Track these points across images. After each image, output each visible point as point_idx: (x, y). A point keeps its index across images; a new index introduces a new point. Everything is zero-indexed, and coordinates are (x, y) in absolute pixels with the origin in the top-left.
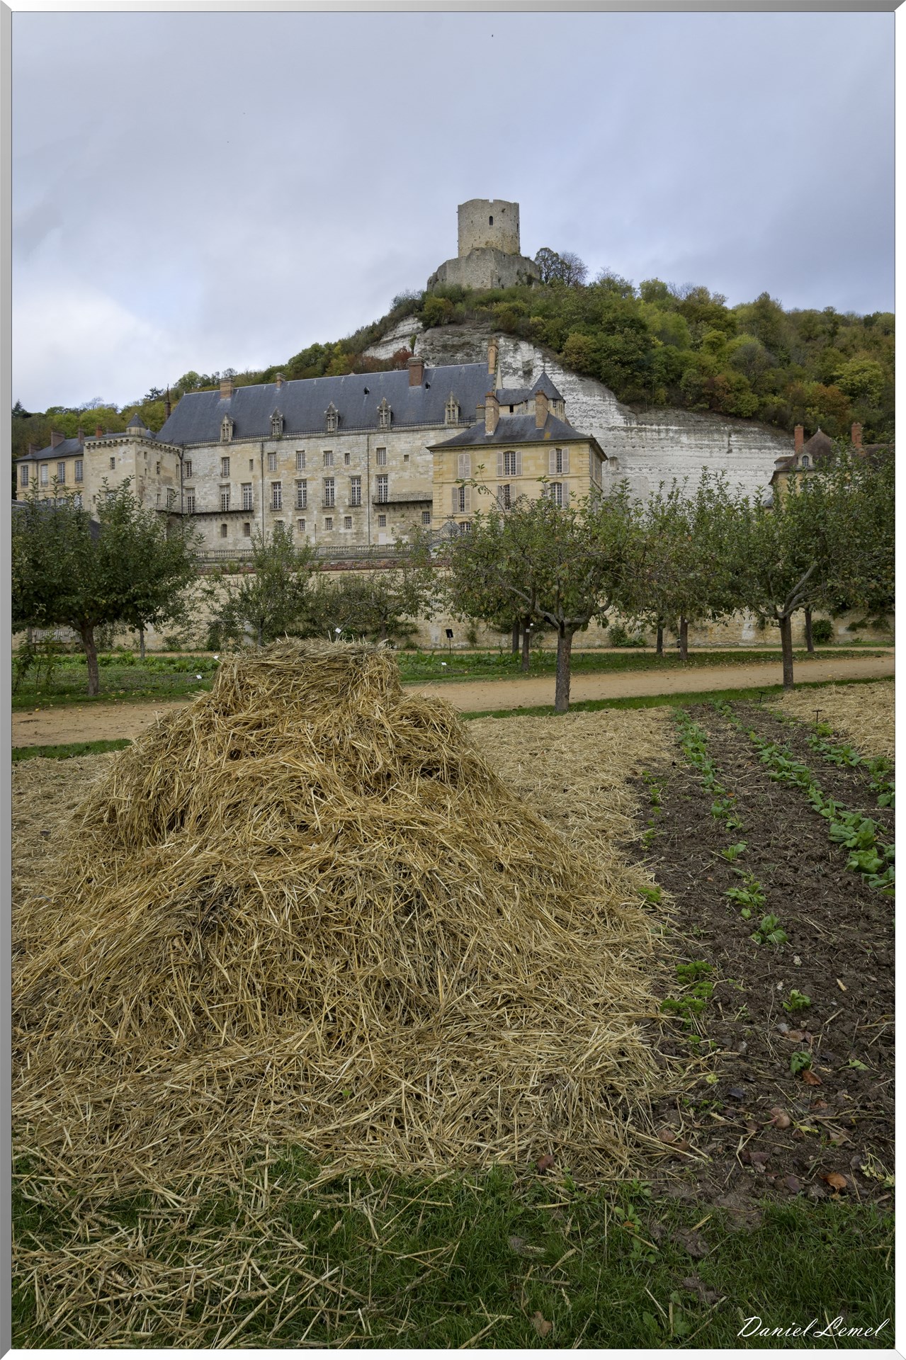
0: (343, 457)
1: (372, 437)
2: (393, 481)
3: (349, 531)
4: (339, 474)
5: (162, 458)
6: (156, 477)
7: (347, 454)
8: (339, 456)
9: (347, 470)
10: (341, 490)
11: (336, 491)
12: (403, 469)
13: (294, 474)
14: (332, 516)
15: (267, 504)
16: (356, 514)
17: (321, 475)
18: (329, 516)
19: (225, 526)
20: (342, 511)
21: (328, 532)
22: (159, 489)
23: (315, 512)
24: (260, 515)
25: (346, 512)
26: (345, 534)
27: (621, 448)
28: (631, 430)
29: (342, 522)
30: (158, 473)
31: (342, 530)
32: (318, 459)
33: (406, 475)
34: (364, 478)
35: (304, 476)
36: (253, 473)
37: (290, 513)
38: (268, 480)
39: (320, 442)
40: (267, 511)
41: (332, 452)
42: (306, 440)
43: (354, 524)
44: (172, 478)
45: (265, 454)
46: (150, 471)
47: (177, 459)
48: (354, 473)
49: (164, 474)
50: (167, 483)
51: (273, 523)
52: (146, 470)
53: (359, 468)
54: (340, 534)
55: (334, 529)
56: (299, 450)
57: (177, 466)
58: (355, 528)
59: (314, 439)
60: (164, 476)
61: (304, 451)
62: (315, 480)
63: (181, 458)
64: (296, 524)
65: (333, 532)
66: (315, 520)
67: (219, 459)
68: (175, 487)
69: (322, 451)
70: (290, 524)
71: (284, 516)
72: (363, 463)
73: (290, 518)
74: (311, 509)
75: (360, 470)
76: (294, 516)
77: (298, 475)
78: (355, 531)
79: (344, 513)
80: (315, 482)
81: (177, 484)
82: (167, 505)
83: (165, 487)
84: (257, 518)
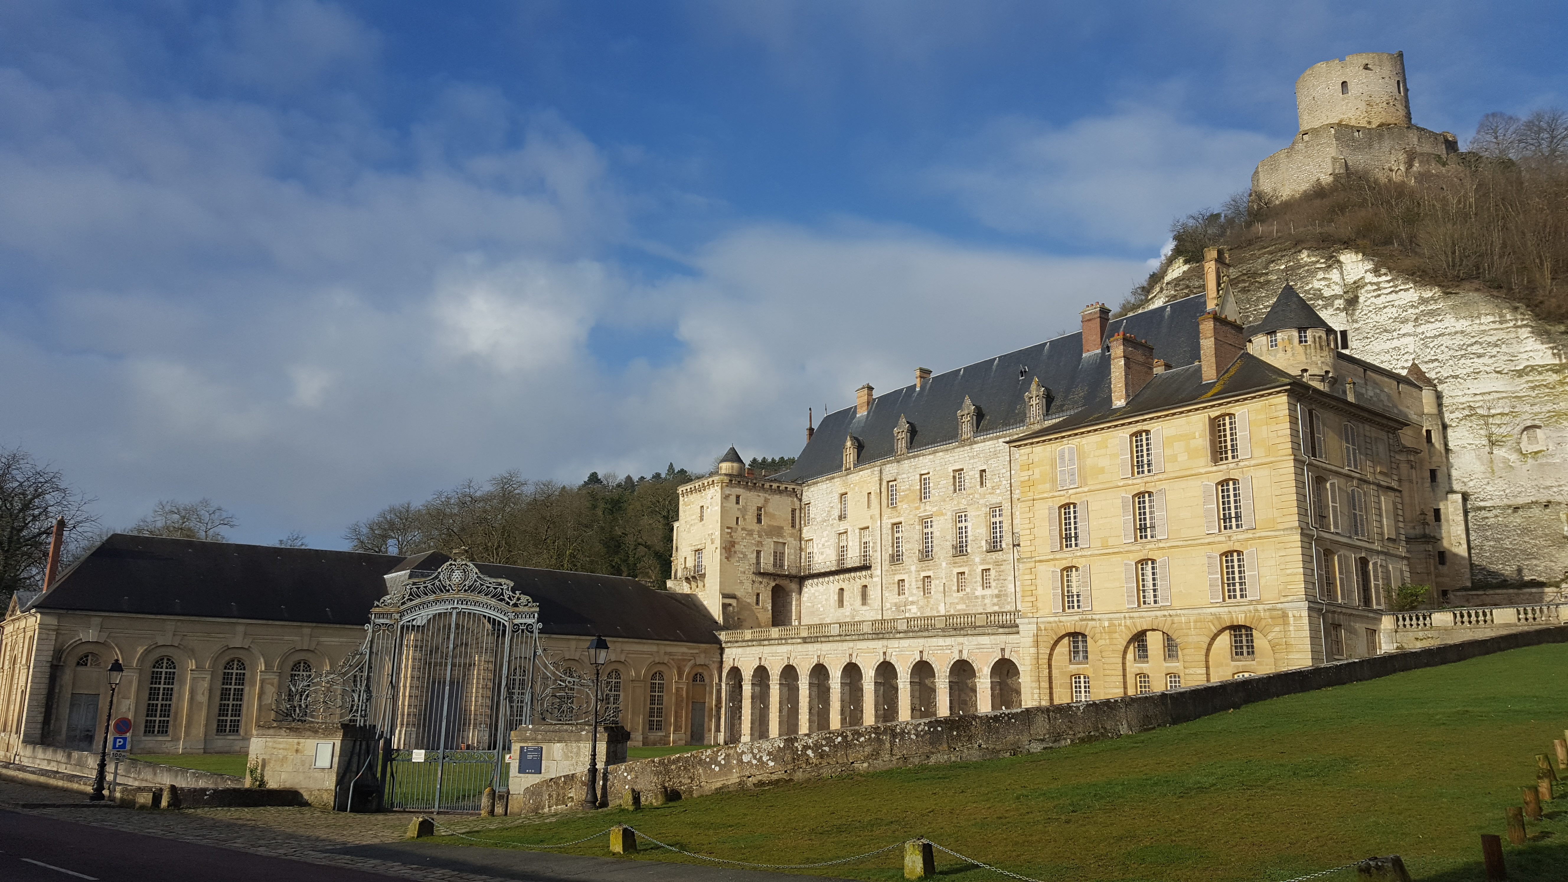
0: (978, 476)
3: (988, 592)
4: (973, 503)
5: (766, 500)
6: (756, 527)
7: (984, 471)
8: (972, 475)
9: (983, 496)
10: (978, 528)
11: (969, 529)
13: (917, 508)
14: (965, 569)
15: (886, 557)
16: (998, 564)
17: (950, 509)
18: (961, 570)
19: (842, 590)
20: (977, 560)
21: (961, 594)
22: (760, 543)
23: (944, 564)
24: (879, 572)
25: (983, 561)
26: (983, 597)
27: (1549, 406)
29: (979, 579)
30: (759, 521)
31: (979, 592)
32: (947, 483)
34: (1006, 506)
35: (928, 508)
36: (871, 512)
37: (913, 568)
38: (887, 522)
39: (948, 456)
40: (886, 565)
41: (962, 470)
42: (931, 457)
43: (994, 580)
44: (782, 528)
45: (884, 484)
46: (745, 519)
47: (793, 502)
48: (994, 500)
49: (770, 523)
50: (774, 535)
51: (893, 584)
52: (737, 518)
53: (998, 491)
54: (977, 597)
55: (968, 590)
56: (922, 473)
57: (793, 511)
58: (996, 588)
59: (941, 454)
60: (769, 526)
61: (929, 473)
62: (942, 514)
63: (800, 500)
64: (920, 584)
65: (968, 593)
66: (944, 577)
67: (836, 497)
68: (789, 539)
69: (950, 470)
70: (914, 584)
71: (907, 573)
72: (1005, 482)
73: (914, 575)
74: (939, 558)
75: (999, 495)
76: (919, 571)
77: (922, 509)
78: (996, 592)
79: (981, 564)
80: (942, 518)
81: (792, 535)
82: (775, 565)
83: (770, 540)
84: (875, 577)
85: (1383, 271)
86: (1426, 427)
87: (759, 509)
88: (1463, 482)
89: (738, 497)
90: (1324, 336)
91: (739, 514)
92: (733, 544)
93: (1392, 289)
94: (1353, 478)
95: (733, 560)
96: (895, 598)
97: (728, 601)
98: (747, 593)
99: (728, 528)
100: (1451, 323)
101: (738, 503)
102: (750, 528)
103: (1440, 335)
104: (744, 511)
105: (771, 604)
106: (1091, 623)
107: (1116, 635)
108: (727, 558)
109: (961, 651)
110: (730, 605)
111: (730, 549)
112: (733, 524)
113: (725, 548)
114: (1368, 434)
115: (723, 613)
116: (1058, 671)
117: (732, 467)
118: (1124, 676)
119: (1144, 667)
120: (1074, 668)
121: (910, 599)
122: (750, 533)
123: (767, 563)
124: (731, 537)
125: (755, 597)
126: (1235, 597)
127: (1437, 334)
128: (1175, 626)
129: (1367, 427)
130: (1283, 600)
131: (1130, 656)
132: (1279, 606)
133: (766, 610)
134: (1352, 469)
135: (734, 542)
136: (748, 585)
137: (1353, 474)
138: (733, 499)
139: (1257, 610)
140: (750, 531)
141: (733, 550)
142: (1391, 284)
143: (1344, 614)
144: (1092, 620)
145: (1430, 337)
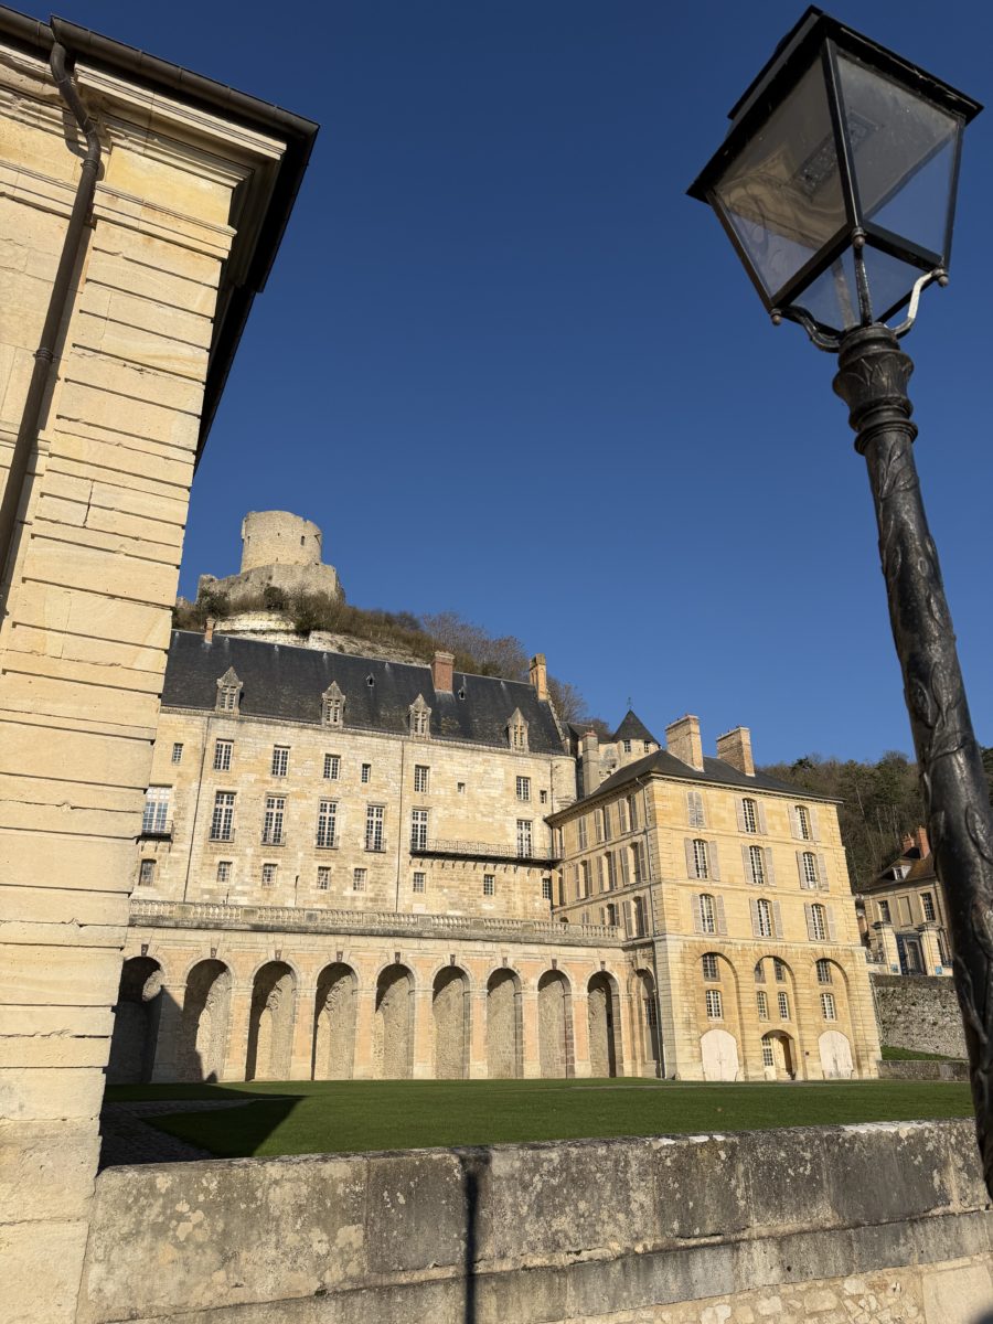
0: (360, 768)
1: (409, 747)
2: (440, 819)
4: (349, 795)
7: (366, 766)
8: (350, 767)
9: (365, 791)
10: (350, 823)
11: (338, 823)
12: (457, 804)
13: (265, 782)
14: (332, 864)
15: (204, 829)
16: (376, 865)
17: (315, 793)
18: (325, 864)
21: (321, 889)
23: (301, 854)
24: (185, 846)
25: (355, 859)
26: (354, 899)
29: (351, 877)
31: (349, 892)
32: (314, 765)
33: (461, 813)
34: (392, 810)
35: (284, 786)
36: (183, 768)
37: (249, 851)
38: (210, 786)
39: (320, 737)
40: (200, 840)
41: (339, 757)
42: (296, 730)
43: (371, 882)
45: (212, 740)
48: (376, 798)
51: (211, 865)
53: (385, 791)
54: (344, 898)
55: (333, 888)
56: (279, 744)
58: (372, 891)
59: (310, 732)
61: (289, 747)
62: (306, 797)
64: (260, 872)
65: (333, 892)
66: (298, 869)
69: (323, 753)
70: (247, 870)
71: (237, 855)
72: (393, 784)
73: (249, 860)
74: (294, 846)
75: (387, 795)
76: (258, 856)
77: (274, 785)
78: (372, 895)
79: (355, 862)
80: (304, 802)
84: (175, 851)
96: (210, 883)
106: (727, 946)
107: (748, 959)
116: (695, 986)
119: (764, 987)
120: (708, 984)
121: (239, 888)
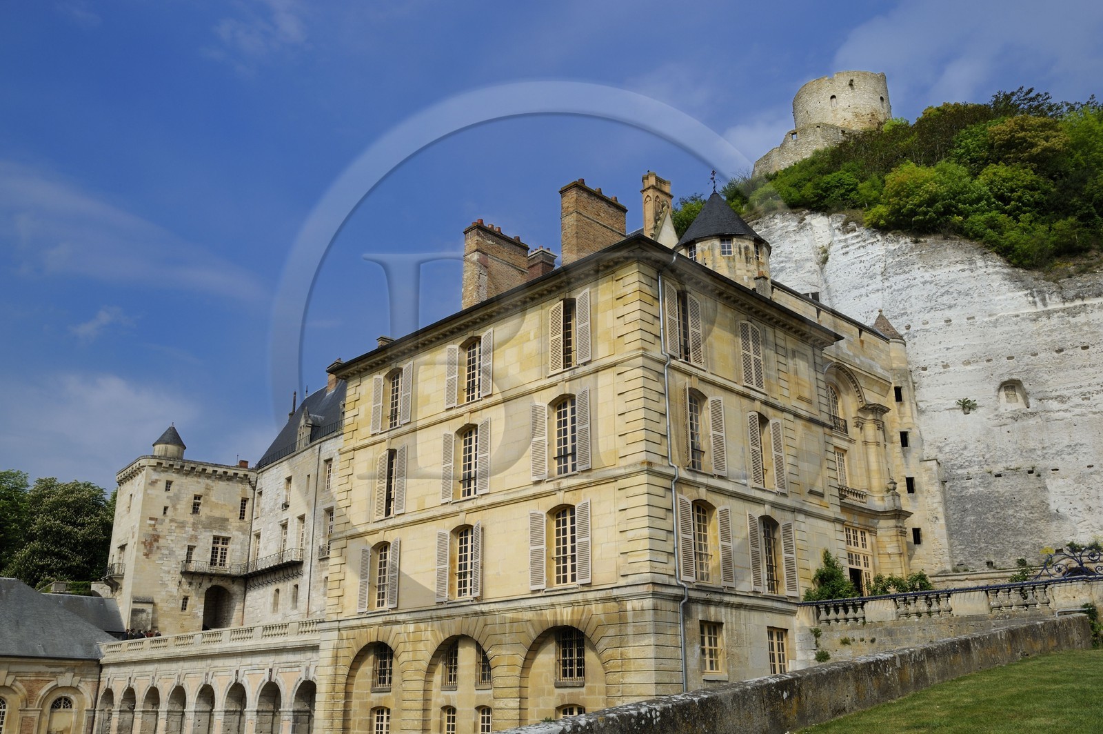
5: (208, 488)
6: (190, 519)
15: (316, 550)
19: (278, 591)
22: (195, 537)
24: (309, 569)
27: (1027, 359)
28: (1049, 314)
30: (195, 509)
36: (309, 497)
38: (320, 508)
40: (315, 561)
44: (227, 520)
45: (322, 462)
46: (175, 509)
47: (244, 491)
49: (209, 514)
50: (215, 528)
51: (321, 582)
52: (166, 508)
57: (244, 501)
60: (208, 517)
63: (254, 488)
67: (283, 481)
68: (235, 533)
81: (240, 529)
82: (213, 562)
83: (208, 534)
84: (305, 576)
85: (852, 225)
86: (895, 383)
87: (197, 497)
88: (938, 447)
89: (169, 484)
90: (752, 246)
91: (168, 503)
92: (156, 538)
93: (860, 244)
94: (753, 399)
95: (154, 557)
97: (139, 606)
98: (171, 596)
99: (151, 519)
100: (919, 273)
101: (167, 489)
102: (181, 519)
103: (908, 287)
104: (176, 499)
105: (203, 610)
106: (396, 628)
107: (421, 646)
108: (146, 555)
109: (308, 669)
110: (143, 611)
111: (151, 544)
112: (159, 513)
113: (144, 543)
114: (780, 342)
115: (132, 621)
116: (358, 701)
117: (166, 449)
118: (425, 710)
119: (454, 698)
120: (376, 699)
122: (182, 525)
123: (201, 562)
124: (155, 529)
125: (181, 601)
126: (565, 581)
127: (906, 285)
128: (488, 629)
129: (780, 334)
130: (622, 582)
131: (438, 678)
132: (616, 593)
133: (195, 616)
134: (754, 386)
135: (158, 536)
136: (173, 588)
137: (753, 393)
138: (162, 485)
139: (587, 602)
140: (182, 523)
141: (155, 544)
142: (860, 239)
143: (727, 605)
144: (397, 622)
145: (898, 290)
